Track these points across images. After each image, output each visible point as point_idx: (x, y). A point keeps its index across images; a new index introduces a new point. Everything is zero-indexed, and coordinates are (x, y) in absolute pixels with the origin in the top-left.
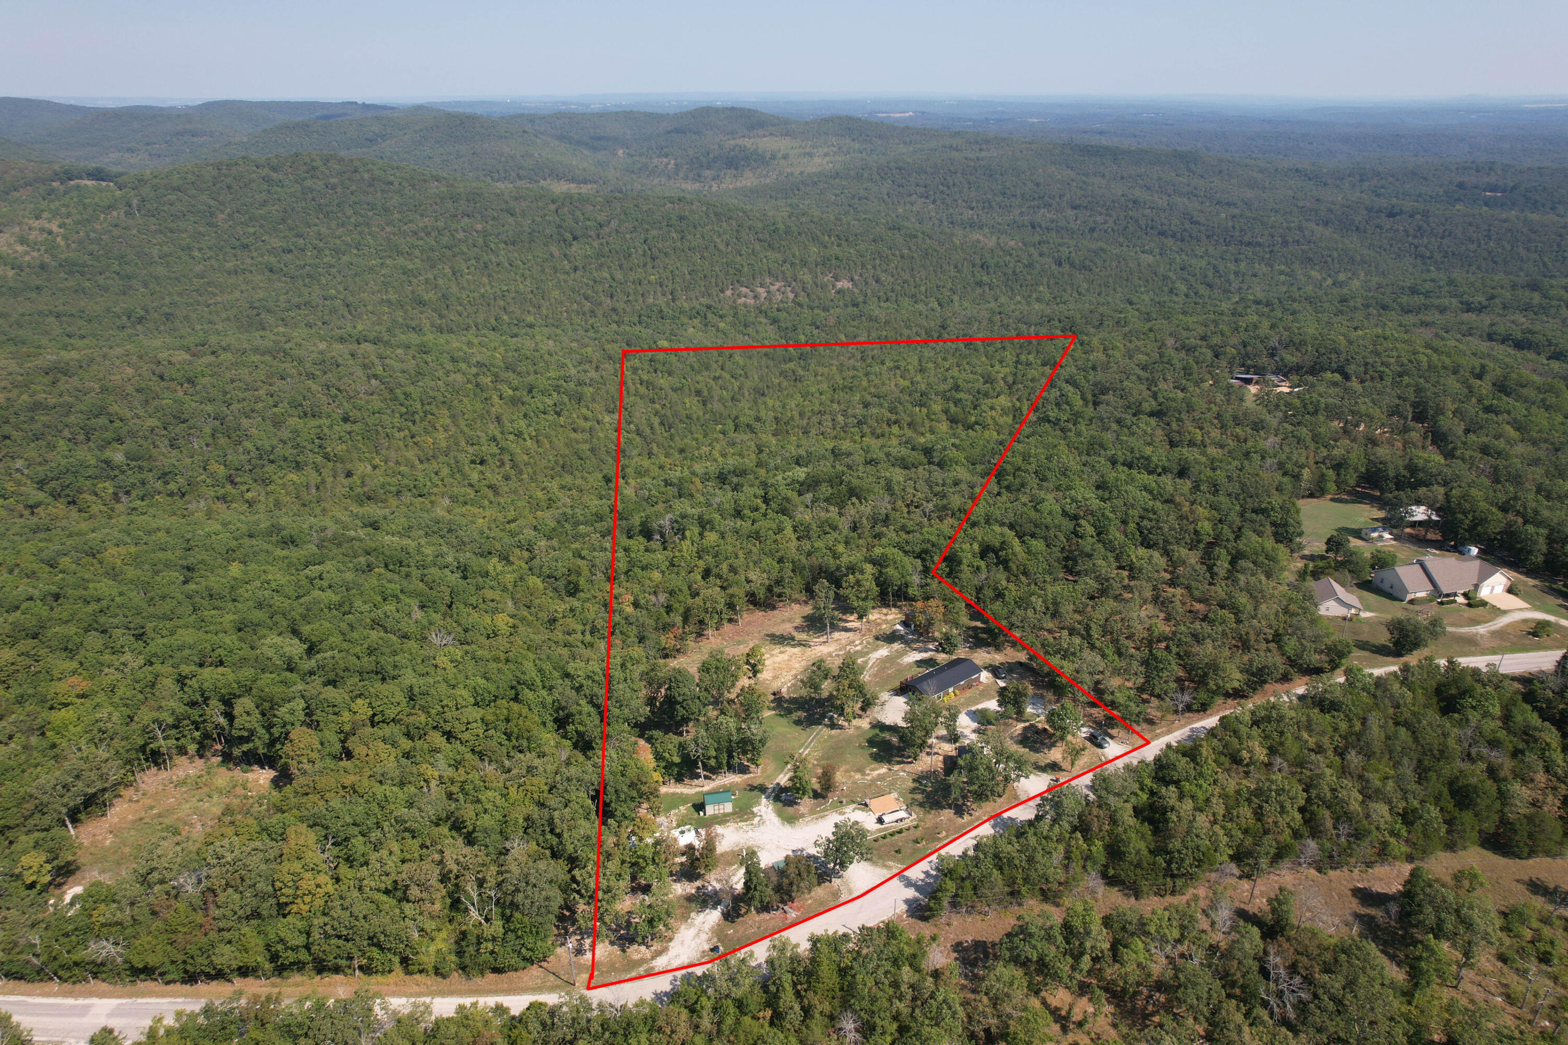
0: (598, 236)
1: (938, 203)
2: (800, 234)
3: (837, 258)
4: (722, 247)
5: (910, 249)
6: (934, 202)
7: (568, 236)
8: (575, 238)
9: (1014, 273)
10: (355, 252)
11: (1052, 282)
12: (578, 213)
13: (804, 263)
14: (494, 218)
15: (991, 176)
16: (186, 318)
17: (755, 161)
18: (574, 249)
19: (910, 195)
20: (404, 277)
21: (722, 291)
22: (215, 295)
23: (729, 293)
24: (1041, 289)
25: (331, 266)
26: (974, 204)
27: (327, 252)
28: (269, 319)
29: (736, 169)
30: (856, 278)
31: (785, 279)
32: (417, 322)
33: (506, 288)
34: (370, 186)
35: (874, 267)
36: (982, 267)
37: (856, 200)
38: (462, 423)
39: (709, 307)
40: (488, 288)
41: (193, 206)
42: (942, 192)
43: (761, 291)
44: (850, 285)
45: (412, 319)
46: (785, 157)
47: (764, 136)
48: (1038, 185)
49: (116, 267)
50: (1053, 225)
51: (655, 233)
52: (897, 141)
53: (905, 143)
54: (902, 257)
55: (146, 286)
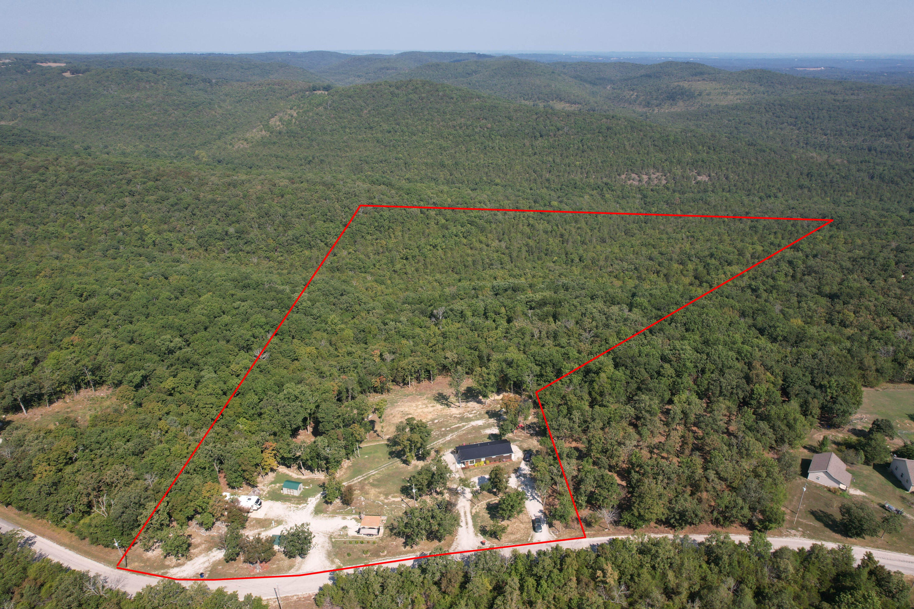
0: (555, 135)
1: (802, 129)
2: (683, 143)
3: (703, 161)
4: (628, 148)
5: (757, 159)
6: (799, 129)
7: (538, 134)
8: (541, 136)
9: (831, 182)
10: (420, 134)
11: (861, 190)
12: (548, 122)
13: (679, 162)
14: (500, 121)
15: (849, 113)
16: (329, 163)
17: (687, 96)
18: (538, 142)
19: (782, 123)
20: (439, 151)
21: (619, 175)
22: (347, 152)
23: (623, 177)
24: (850, 194)
25: (406, 141)
26: (829, 132)
27: (407, 134)
28: (366, 167)
29: (673, 100)
30: (713, 174)
31: (663, 171)
32: (437, 176)
33: (491, 162)
34: (442, 99)
35: (727, 169)
36: (808, 175)
37: (742, 125)
38: (406, 236)
39: (606, 184)
40: (482, 161)
41: (354, 105)
42: (807, 123)
43: (645, 178)
44: (707, 179)
45: (435, 174)
46: (708, 94)
47: (699, 81)
48: (886, 120)
49: (309, 135)
50: (887, 150)
51: (589, 136)
52: (792, 87)
53: (798, 88)
54: (750, 164)
55: (318, 145)
